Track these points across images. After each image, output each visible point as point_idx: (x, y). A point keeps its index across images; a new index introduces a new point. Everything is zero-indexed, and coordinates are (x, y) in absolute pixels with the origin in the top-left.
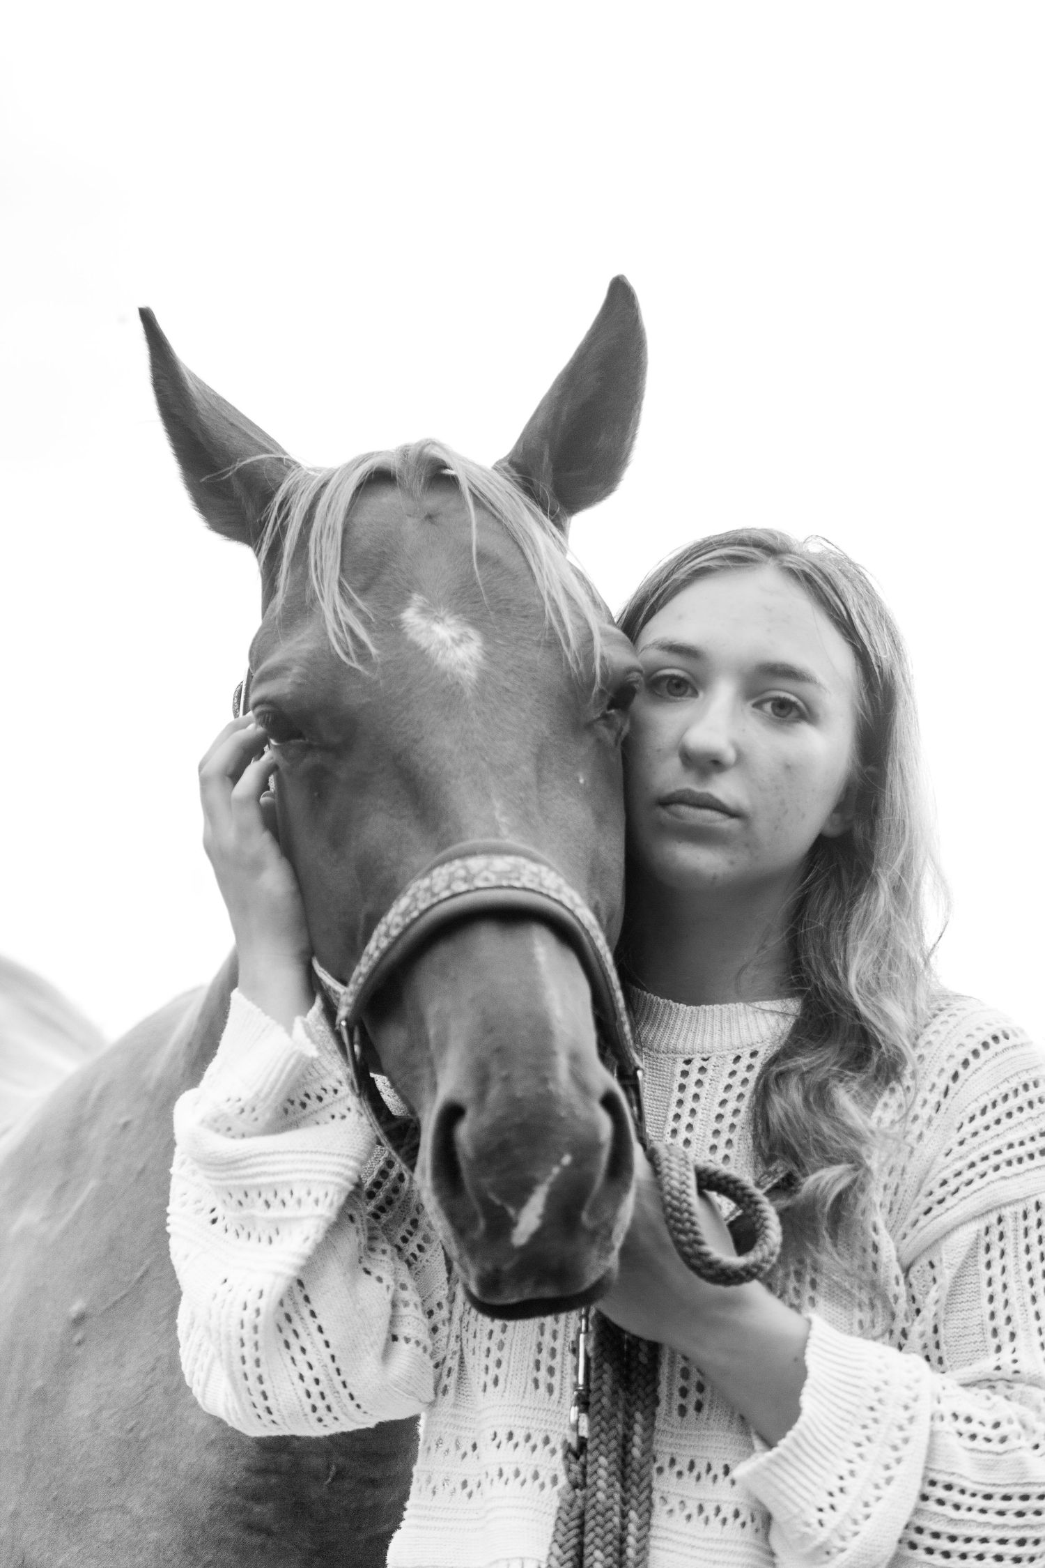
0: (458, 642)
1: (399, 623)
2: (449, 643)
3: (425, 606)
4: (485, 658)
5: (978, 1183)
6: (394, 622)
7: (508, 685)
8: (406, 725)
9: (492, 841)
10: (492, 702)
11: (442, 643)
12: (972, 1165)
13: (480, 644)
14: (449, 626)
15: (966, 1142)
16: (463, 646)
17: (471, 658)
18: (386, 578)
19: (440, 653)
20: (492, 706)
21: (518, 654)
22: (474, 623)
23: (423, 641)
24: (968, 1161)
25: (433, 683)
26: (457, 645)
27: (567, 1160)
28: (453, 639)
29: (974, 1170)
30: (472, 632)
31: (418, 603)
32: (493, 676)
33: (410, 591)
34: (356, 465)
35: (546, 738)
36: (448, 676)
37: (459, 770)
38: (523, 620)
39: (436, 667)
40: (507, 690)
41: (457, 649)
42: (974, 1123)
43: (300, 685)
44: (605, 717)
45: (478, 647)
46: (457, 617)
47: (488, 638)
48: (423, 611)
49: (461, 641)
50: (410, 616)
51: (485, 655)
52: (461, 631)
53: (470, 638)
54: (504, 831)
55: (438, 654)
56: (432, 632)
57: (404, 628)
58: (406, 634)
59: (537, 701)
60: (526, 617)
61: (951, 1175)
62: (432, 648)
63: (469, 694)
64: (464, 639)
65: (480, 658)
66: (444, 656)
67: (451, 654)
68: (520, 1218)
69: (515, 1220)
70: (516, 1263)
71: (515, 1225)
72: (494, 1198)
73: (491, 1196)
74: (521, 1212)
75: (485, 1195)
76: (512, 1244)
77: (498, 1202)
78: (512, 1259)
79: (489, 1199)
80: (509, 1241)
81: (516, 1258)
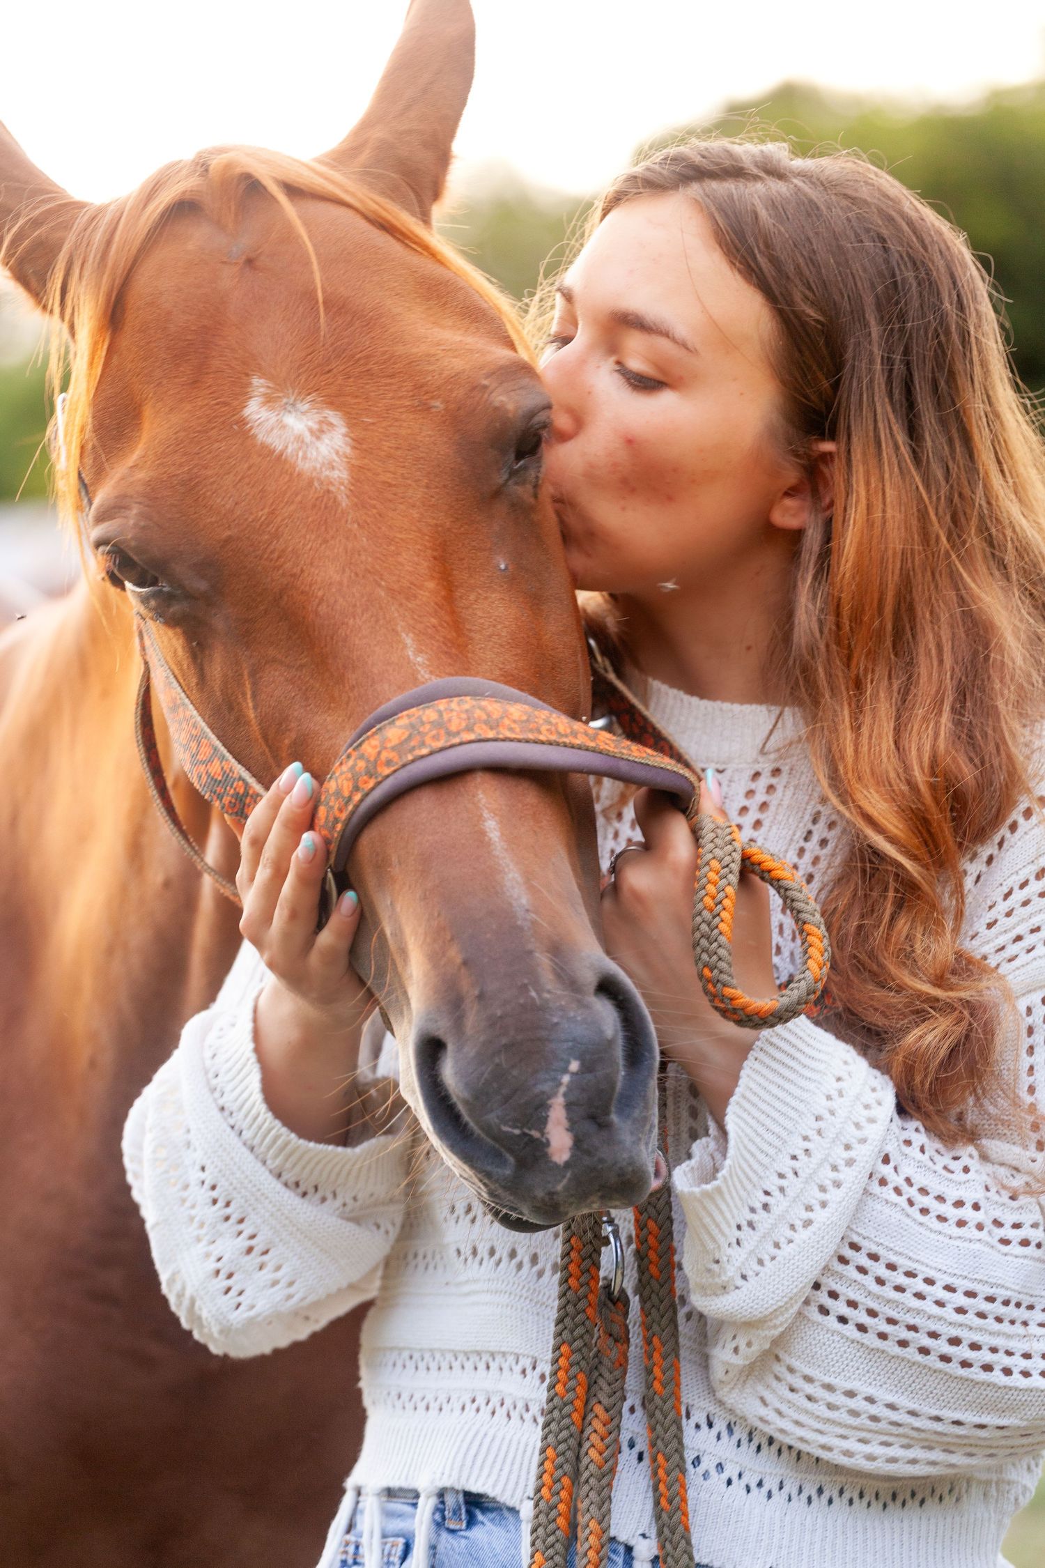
0: (318, 434)
1: (243, 422)
2: (308, 438)
3: (269, 391)
4: (354, 448)
5: (1024, 958)
6: (237, 423)
7: (388, 477)
8: (279, 557)
9: (414, 691)
10: (374, 507)
11: (299, 439)
12: (1019, 938)
13: (344, 430)
14: (303, 413)
15: (1015, 912)
16: (326, 439)
17: (337, 453)
18: (216, 363)
19: (301, 454)
20: (375, 511)
21: (392, 430)
22: (333, 401)
23: (276, 441)
24: (1013, 935)
25: (299, 498)
26: (318, 438)
27: (574, 1066)
28: (311, 431)
29: (1020, 944)
30: (333, 417)
31: (262, 390)
32: (369, 470)
33: (247, 375)
34: (141, 206)
35: (449, 530)
36: (316, 484)
37: (355, 606)
38: (389, 381)
39: (299, 475)
40: (390, 485)
41: (318, 444)
42: (1027, 889)
43: (143, 528)
44: (513, 473)
45: (345, 435)
46: (309, 398)
47: (353, 421)
48: (269, 400)
49: (322, 431)
50: (255, 410)
51: (353, 443)
52: (318, 417)
53: (331, 424)
54: (424, 674)
55: (297, 455)
56: (284, 427)
57: (251, 428)
58: (254, 436)
59: (427, 487)
60: (392, 376)
61: (993, 950)
62: (289, 450)
63: (344, 502)
64: (325, 427)
65: (348, 450)
66: (305, 458)
67: (312, 453)
68: (549, 1136)
69: (544, 1140)
70: (570, 1180)
71: (548, 1144)
72: (510, 1130)
73: (505, 1129)
74: (546, 1131)
75: (500, 1129)
76: (556, 1163)
77: (517, 1132)
78: (564, 1177)
79: (504, 1132)
80: (551, 1162)
81: (569, 1175)
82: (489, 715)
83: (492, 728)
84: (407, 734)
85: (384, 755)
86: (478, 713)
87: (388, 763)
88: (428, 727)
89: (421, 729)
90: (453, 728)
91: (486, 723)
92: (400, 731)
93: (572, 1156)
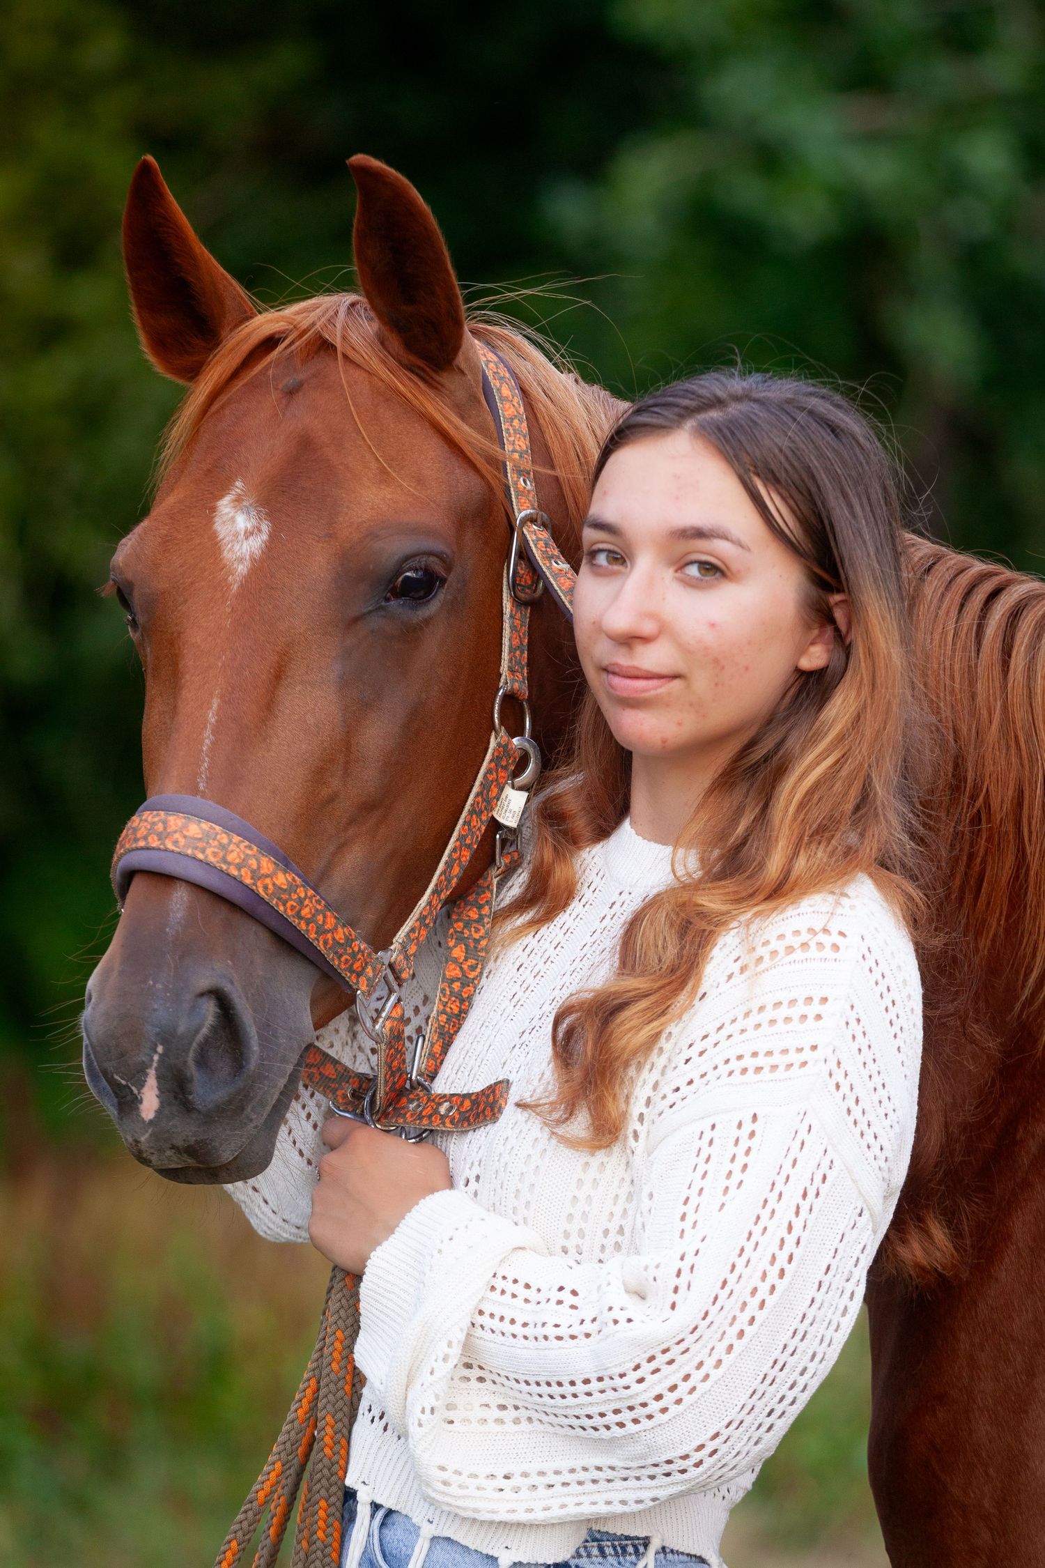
1: (213, 509)
2: (242, 536)
6: (210, 509)
13: (265, 537)
14: (250, 517)
16: (251, 540)
17: (251, 553)
19: (230, 545)
22: (272, 514)
23: (223, 531)
25: (210, 578)
26: (247, 538)
27: (160, 1049)
28: (246, 531)
30: (265, 526)
31: (239, 492)
33: (234, 475)
36: (225, 571)
39: (221, 560)
41: (244, 542)
44: (380, 607)
45: (263, 541)
48: (237, 499)
49: (252, 534)
51: (265, 549)
52: (255, 523)
53: (260, 531)
56: (234, 522)
57: (216, 516)
58: (214, 523)
62: (225, 540)
63: (234, 590)
64: (255, 531)
65: (259, 553)
66: (230, 549)
67: (236, 548)
68: (143, 1096)
69: (139, 1097)
70: (151, 1135)
71: (141, 1102)
72: (119, 1079)
73: (116, 1077)
74: (142, 1091)
75: (112, 1077)
76: (143, 1119)
77: (124, 1082)
78: (147, 1131)
79: (115, 1079)
80: (140, 1116)
81: (150, 1131)
82: (259, 867)
83: (252, 878)
84: (200, 836)
85: (177, 836)
86: (253, 863)
87: (176, 843)
88: (216, 843)
89: (211, 841)
90: (230, 858)
91: (253, 872)
92: (198, 831)
93: (155, 1117)
